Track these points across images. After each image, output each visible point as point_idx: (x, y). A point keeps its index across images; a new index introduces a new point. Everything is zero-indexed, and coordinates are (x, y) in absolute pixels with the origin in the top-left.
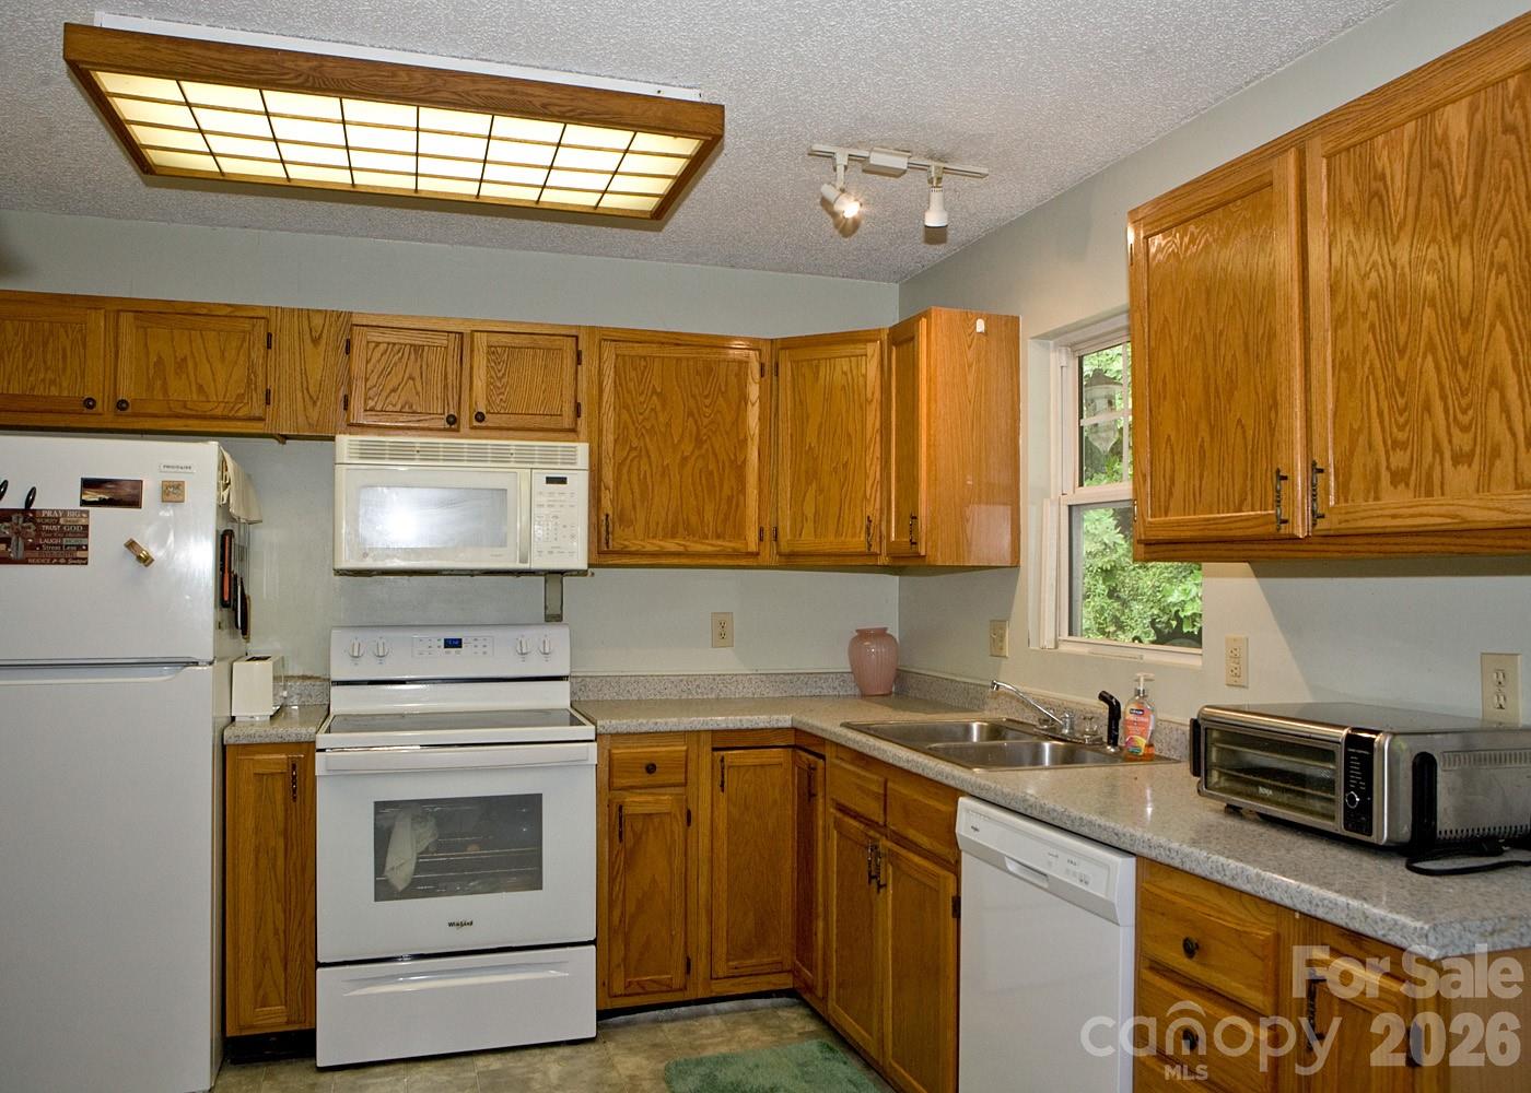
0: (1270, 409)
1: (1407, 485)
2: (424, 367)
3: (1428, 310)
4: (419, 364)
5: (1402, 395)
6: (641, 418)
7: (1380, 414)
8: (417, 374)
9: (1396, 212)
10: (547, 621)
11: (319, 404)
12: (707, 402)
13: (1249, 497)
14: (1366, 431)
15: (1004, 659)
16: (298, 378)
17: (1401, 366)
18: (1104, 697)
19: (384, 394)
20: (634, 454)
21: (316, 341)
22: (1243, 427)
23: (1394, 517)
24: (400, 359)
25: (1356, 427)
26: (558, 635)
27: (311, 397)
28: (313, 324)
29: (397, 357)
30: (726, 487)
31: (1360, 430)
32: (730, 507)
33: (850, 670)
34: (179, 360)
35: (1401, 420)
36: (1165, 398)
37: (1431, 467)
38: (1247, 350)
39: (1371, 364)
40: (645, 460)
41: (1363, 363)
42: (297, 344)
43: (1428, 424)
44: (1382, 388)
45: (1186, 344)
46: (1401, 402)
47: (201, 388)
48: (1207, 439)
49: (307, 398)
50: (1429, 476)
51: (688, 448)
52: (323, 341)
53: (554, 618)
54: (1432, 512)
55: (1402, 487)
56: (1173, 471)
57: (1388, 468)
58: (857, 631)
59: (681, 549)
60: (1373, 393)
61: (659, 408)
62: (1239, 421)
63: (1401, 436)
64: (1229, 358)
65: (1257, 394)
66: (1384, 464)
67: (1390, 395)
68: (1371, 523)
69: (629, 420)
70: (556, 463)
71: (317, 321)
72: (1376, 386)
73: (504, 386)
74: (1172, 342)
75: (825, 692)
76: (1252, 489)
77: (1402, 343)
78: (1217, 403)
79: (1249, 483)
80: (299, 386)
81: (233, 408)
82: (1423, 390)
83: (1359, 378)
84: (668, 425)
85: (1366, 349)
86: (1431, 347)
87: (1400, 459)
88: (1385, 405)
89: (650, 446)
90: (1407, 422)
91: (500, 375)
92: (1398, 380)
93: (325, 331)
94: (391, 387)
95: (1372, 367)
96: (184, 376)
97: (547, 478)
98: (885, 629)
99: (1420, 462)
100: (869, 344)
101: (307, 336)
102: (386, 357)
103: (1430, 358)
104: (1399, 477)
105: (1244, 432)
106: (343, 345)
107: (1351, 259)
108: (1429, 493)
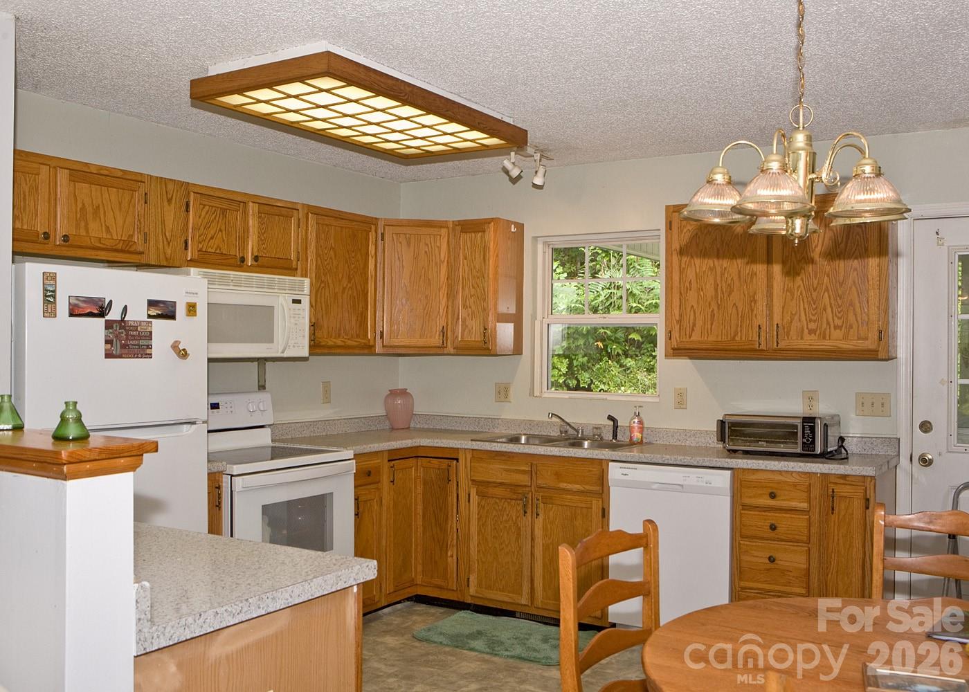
0: (752, 302)
1: (815, 334)
2: (227, 223)
3: (826, 278)
4: (224, 221)
5: (814, 304)
6: (326, 263)
7: (805, 309)
8: (223, 228)
9: (814, 242)
10: (259, 389)
11: (171, 244)
12: (353, 254)
13: (739, 334)
14: (798, 315)
15: (509, 404)
16: (160, 226)
17: (814, 294)
18: (610, 418)
19: (207, 241)
20: (323, 285)
21: (169, 201)
22: (737, 307)
23: (810, 345)
24: (215, 218)
25: (794, 313)
26: (265, 398)
27: (167, 239)
28: (168, 190)
29: (213, 216)
30: (360, 306)
31: (795, 314)
32: (362, 318)
33: (385, 414)
34: (95, 207)
35: (814, 313)
36: (690, 290)
37: (826, 329)
38: (739, 277)
39: (801, 291)
40: (327, 288)
41: (798, 291)
42: (159, 202)
43: (825, 316)
44: (805, 301)
45: (704, 269)
46: (814, 306)
47: (107, 228)
48: (716, 309)
49: (165, 239)
50: (824, 332)
51: (345, 282)
52: (173, 201)
53: (262, 387)
54: (827, 344)
55: (813, 335)
56: (695, 320)
57: (807, 328)
58: (390, 391)
59: (343, 344)
60: (801, 302)
61: (333, 257)
62: (735, 304)
63: (813, 318)
64: (729, 279)
65: (745, 295)
66: (806, 326)
67: (809, 303)
68: (802, 347)
69: (321, 265)
70: (295, 290)
71: (170, 186)
72: (803, 300)
73: (265, 239)
74: (696, 267)
75: (372, 428)
76: (741, 331)
77: (815, 286)
78: (722, 296)
79: (739, 329)
80: (160, 233)
81: (127, 245)
82: (823, 304)
83: (795, 296)
84: (337, 268)
85: (799, 286)
86: (827, 290)
87: (812, 326)
88: (806, 306)
89: (330, 282)
90: (816, 314)
91: (263, 231)
92: (813, 299)
93: (174, 194)
94: (211, 236)
95: (801, 293)
96: (98, 220)
97: (293, 300)
98: (406, 389)
99: (821, 328)
100: (442, 229)
101: (165, 197)
102: (208, 215)
103: (826, 294)
104: (811, 332)
105: (737, 310)
106: (184, 204)
107: (793, 254)
108: (824, 338)
